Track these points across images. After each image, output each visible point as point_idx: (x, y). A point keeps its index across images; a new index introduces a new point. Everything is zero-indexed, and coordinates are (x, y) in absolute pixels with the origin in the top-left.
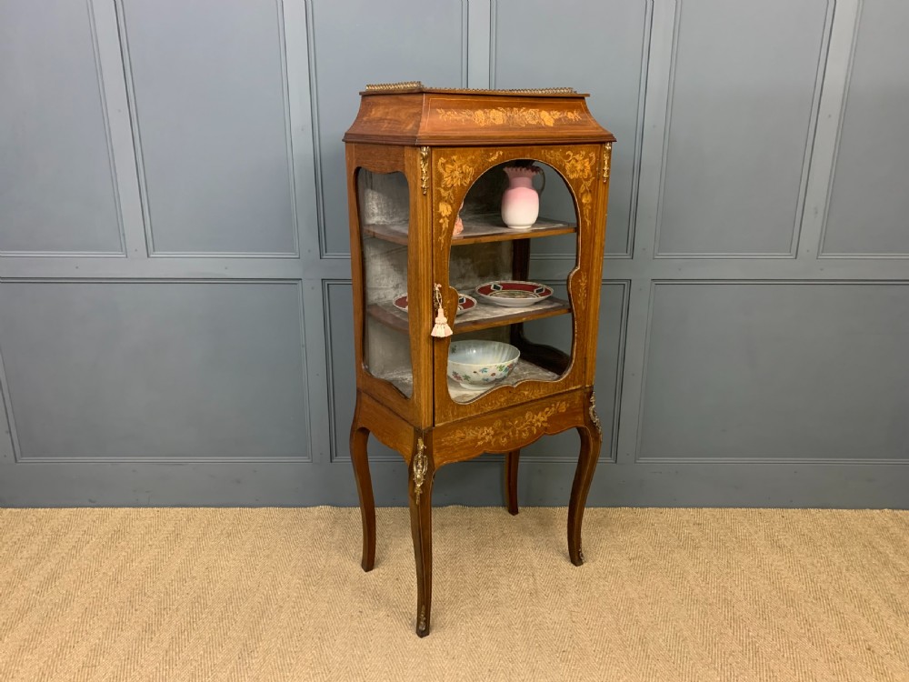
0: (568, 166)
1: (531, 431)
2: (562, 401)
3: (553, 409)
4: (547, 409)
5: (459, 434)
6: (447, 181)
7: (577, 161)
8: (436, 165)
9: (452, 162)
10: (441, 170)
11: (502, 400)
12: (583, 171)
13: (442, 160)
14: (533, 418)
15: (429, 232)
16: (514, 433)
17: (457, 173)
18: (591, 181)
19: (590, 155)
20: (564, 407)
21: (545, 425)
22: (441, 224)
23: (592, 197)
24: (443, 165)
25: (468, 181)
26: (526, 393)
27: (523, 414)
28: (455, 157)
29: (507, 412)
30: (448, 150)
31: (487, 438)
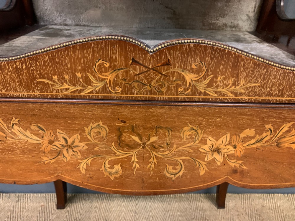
1: (191, 167)
3: (267, 136)
11: (110, 77)
14: (204, 141)
16: (143, 160)
21: (233, 164)
26: (189, 77)
29: (126, 112)
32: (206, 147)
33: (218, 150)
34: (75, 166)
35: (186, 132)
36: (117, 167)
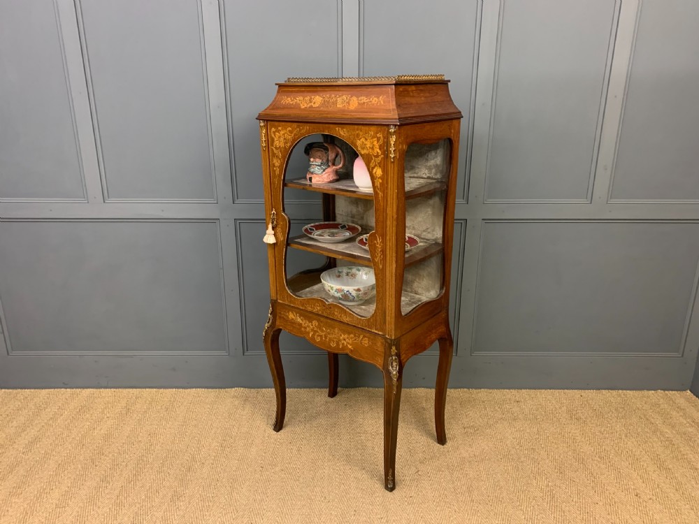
0: (359, 143)
2: (364, 337)
4: (352, 336)
5: (291, 316)
6: (277, 143)
7: (366, 140)
8: (270, 132)
9: (279, 131)
10: (273, 135)
12: (373, 148)
13: (273, 129)
14: (341, 335)
15: (268, 174)
16: (326, 337)
17: (282, 139)
18: (380, 158)
19: (378, 135)
20: (367, 342)
21: (350, 347)
22: (274, 171)
23: (383, 171)
24: (274, 132)
25: (289, 145)
26: (336, 313)
27: (334, 328)
28: (280, 128)
29: (322, 319)
30: (276, 123)
31: (308, 329)
32: (341, 338)
33: (345, 340)
34: (309, 333)
35: (336, 331)
36: (319, 338)
